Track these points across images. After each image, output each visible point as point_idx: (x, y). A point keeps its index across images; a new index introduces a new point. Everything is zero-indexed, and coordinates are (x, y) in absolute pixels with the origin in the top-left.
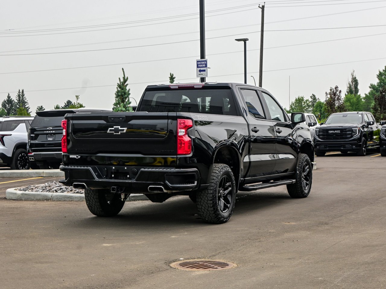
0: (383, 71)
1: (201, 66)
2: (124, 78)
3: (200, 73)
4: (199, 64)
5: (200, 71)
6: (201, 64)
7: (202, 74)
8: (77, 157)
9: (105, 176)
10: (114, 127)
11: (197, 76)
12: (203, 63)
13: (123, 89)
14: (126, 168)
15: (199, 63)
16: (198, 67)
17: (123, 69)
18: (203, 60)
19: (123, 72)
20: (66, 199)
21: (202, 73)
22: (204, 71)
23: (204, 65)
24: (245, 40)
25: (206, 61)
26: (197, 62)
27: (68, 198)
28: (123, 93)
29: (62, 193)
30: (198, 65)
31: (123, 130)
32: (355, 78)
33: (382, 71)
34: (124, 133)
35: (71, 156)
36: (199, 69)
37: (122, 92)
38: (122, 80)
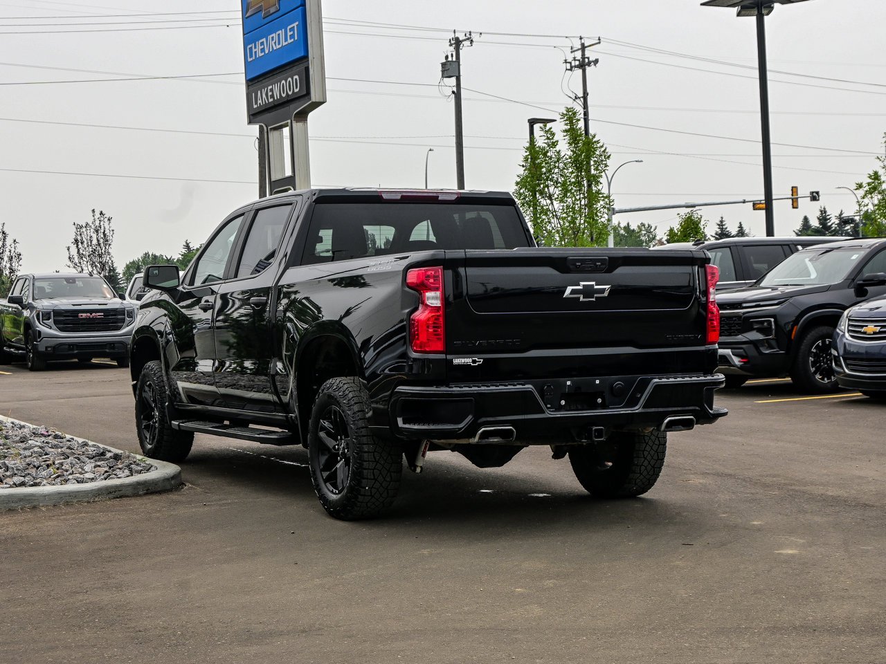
8: (474, 362)
9: (549, 406)
10: (582, 283)
14: (597, 382)
31: (603, 291)
34: (605, 297)
35: (457, 361)
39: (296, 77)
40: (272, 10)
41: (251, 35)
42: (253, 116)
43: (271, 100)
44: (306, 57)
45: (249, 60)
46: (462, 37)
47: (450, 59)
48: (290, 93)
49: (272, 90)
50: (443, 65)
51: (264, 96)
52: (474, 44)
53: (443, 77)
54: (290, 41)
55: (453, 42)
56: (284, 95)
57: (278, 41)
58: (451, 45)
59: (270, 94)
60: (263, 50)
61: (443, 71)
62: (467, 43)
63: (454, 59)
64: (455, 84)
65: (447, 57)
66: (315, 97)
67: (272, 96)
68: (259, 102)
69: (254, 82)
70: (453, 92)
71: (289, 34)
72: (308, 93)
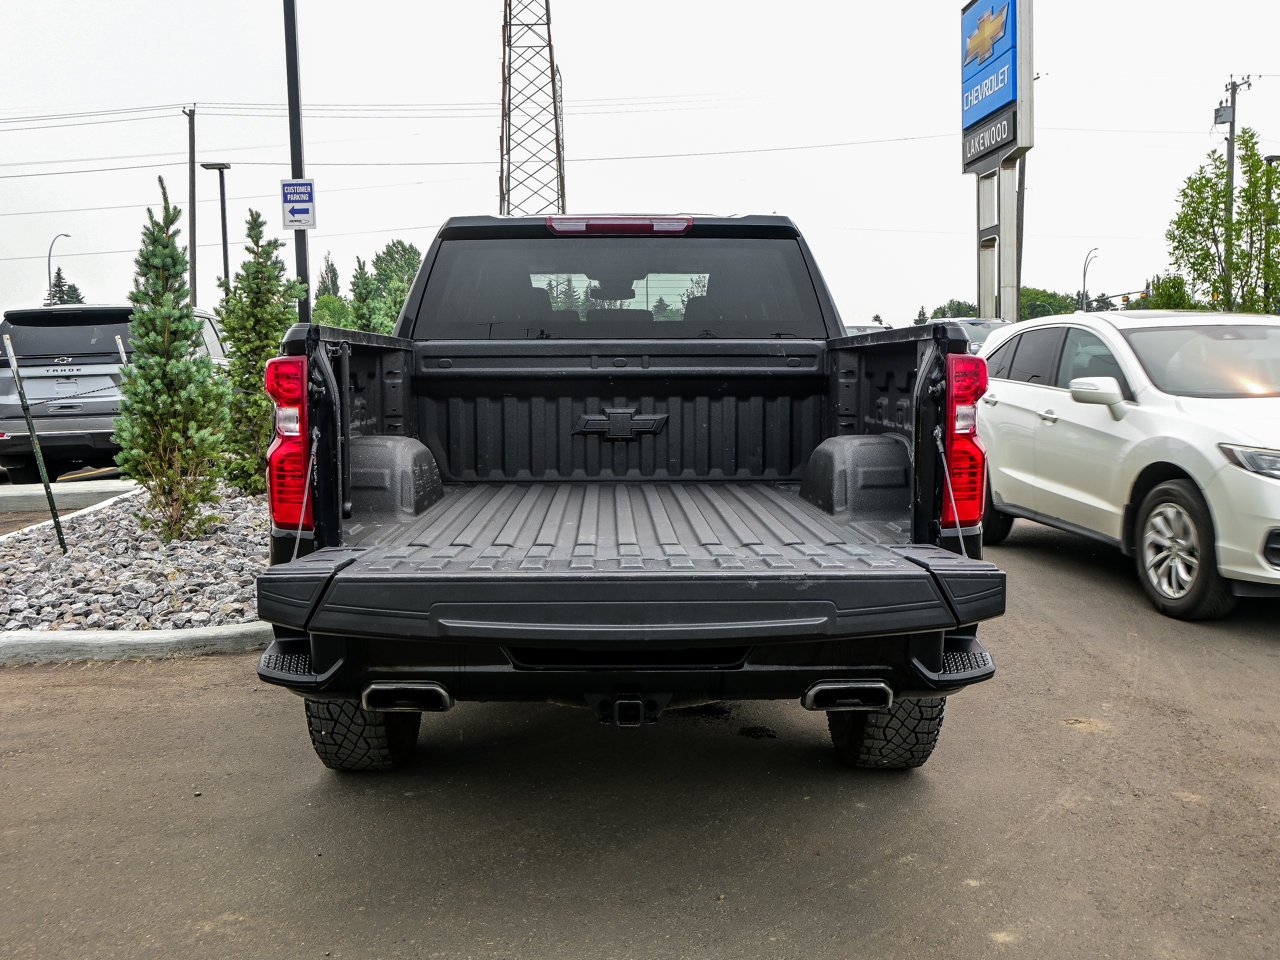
0: (384, 253)
1: (296, 197)
2: (166, 208)
3: (292, 218)
4: (291, 194)
5: (293, 212)
6: (297, 193)
7: (300, 221)
11: (286, 226)
12: (303, 189)
13: (165, 247)
15: (290, 189)
16: (286, 200)
17: (161, 180)
18: (300, 181)
19: (160, 190)
20: (57, 656)
21: (298, 217)
22: (306, 211)
23: (305, 197)
24: (221, 168)
25: (310, 185)
26: (284, 186)
27: (68, 650)
28: (169, 260)
29: (24, 632)
30: (285, 195)
32: (332, 265)
33: (381, 254)
36: (290, 206)
37: (166, 256)
38: (159, 217)
39: (1005, 122)
40: (987, 55)
41: (968, 82)
42: (968, 166)
43: (982, 148)
44: (1013, 102)
45: (966, 108)
46: (1239, 81)
47: (1224, 105)
48: (999, 140)
49: (983, 138)
50: (1217, 111)
51: (977, 145)
52: (1251, 87)
53: (1215, 123)
54: (1000, 86)
55: (1229, 87)
56: (993, 143)
57: (992, 87)
58: (1227, 90)
59: (981, 141)
60: (977, 98)
61: (1216, 118)
62: (1246, 86)
63: (1229, 104)
64: (1228, 130)
65: (1221, 103)
66: (1021, 142)
67: (983, 144)
68: (973, 150)
69: (969, 130)
70: (1226, 139)
71: (1000, 78)
72: (1015, 138)
